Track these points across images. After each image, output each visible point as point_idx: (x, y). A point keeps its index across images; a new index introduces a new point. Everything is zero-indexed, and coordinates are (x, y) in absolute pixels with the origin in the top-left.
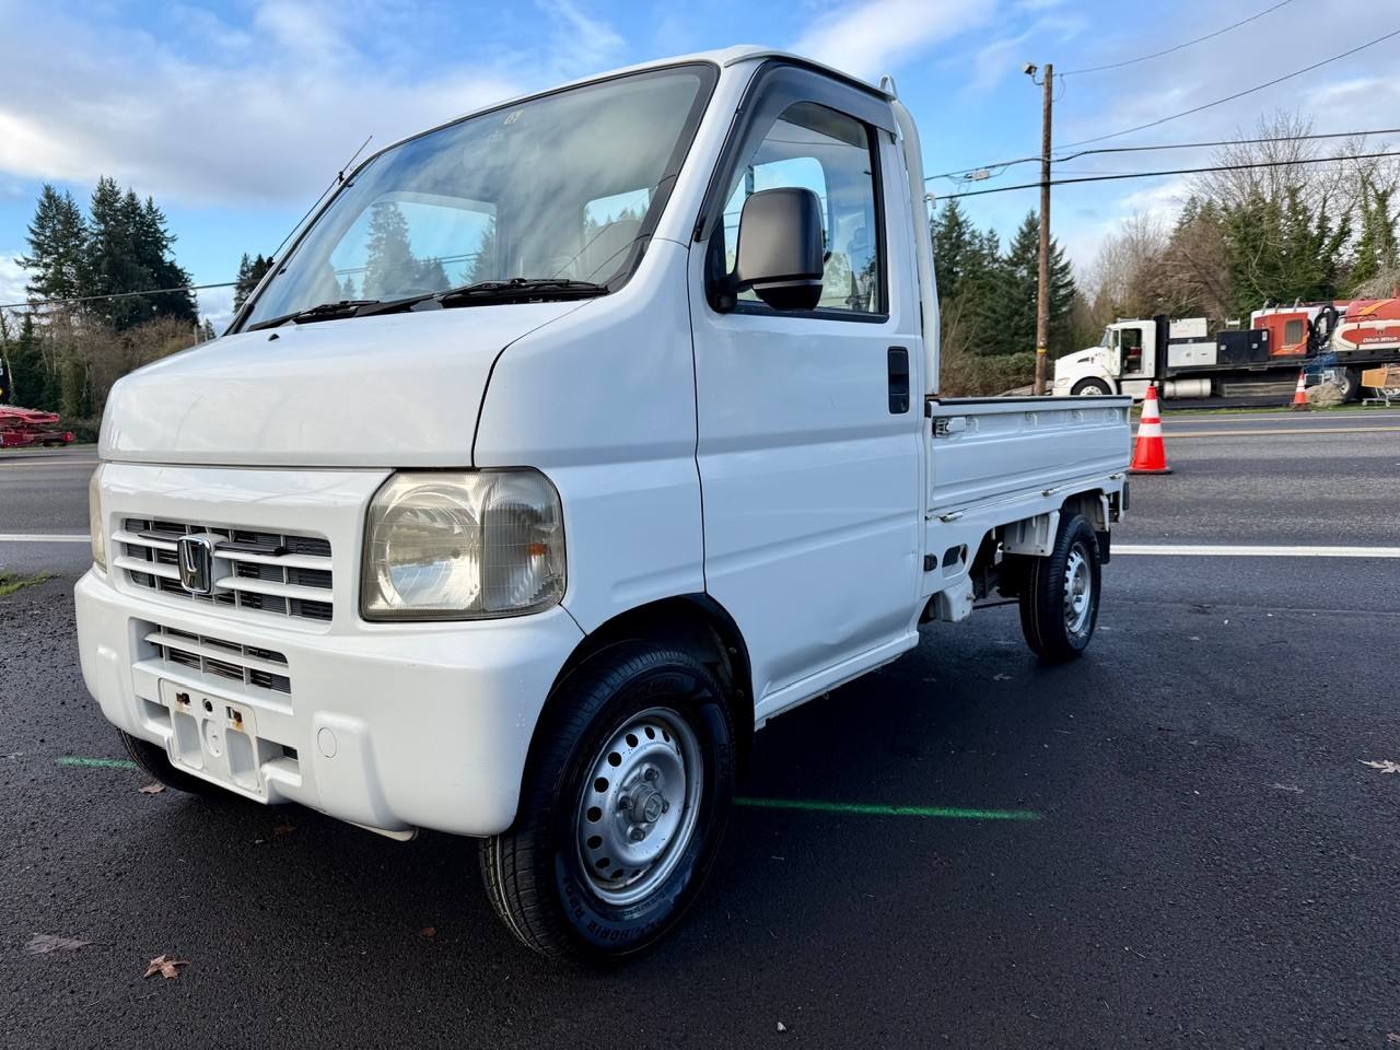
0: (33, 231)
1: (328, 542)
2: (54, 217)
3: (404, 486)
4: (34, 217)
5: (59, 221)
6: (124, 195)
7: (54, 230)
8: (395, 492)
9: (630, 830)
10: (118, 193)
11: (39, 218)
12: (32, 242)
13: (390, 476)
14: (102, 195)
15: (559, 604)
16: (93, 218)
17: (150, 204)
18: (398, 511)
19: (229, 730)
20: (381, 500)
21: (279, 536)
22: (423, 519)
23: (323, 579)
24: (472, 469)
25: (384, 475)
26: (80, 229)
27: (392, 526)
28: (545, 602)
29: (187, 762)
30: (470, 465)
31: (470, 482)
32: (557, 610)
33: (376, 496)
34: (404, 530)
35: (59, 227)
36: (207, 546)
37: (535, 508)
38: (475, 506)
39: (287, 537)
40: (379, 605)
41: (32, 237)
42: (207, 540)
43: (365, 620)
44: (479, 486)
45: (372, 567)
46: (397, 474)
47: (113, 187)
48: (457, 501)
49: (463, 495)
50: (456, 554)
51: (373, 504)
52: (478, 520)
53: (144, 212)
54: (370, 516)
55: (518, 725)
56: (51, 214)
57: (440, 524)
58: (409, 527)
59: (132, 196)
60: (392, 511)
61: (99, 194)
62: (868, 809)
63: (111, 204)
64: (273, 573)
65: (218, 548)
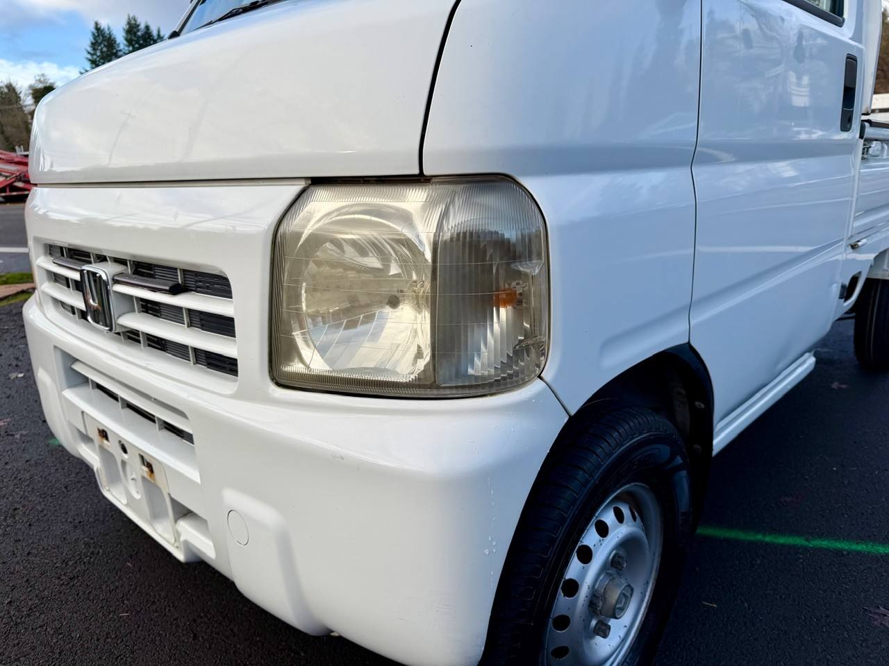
0: (89, 53)
1: (227, 279)
2: (101, 43)
3: (323, 204)
4: (89, 43)
5: (105, 46)
6: (142, 26)
7: (101, 52)
8: (310, 215)
9: (594, 623)
10: (139, 25)
11: (92, 43)
12: (90, 60)
13: (303, 191)
14: (130, 27)
15: (540, 377)
16: (125, 42)
17: (159, 32)
18: (316, 241)
19: (143, 478)
20: (291, 226)
21: (176, 269)
22: (350, 254)
23: (224, 326)
24: (419, 179)
25: (295, 189)
26: (117, 51)
27: (307, 263)
28: (516, 374)
29: (114, 494)
30: (416, 171)
31: (414, 199)
32: (536, 387)
33: (285, 222)
34: (326, 269)
35: (105, 49)
36: (104, 277)
37: (507, 236)
38: (424, 233)
39: (185, 272)
40: (296, 367)
41: (89, 56)
42: (105, 271)
43: (279, 385)
44: (430, 204)
45: (285, 316)
46: (312, 188)
47: (136, 21)
48: (399, 228)
49: (406, 218)
50: (394, 302)
51: (281, 230)
52: (428, 255)
53: (156, 38)
54: (279, 246)
55: (487, 552)
56: (99, 41)
57: (373, 262)
58: (333, 265)
59: (147, 27)
60: (307, 240)
61: (128, 26)
62: (782, 540)
63: (135, 34)
64: (174, 314)
65: (116, 282)
